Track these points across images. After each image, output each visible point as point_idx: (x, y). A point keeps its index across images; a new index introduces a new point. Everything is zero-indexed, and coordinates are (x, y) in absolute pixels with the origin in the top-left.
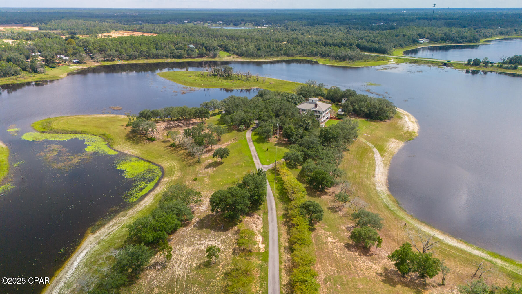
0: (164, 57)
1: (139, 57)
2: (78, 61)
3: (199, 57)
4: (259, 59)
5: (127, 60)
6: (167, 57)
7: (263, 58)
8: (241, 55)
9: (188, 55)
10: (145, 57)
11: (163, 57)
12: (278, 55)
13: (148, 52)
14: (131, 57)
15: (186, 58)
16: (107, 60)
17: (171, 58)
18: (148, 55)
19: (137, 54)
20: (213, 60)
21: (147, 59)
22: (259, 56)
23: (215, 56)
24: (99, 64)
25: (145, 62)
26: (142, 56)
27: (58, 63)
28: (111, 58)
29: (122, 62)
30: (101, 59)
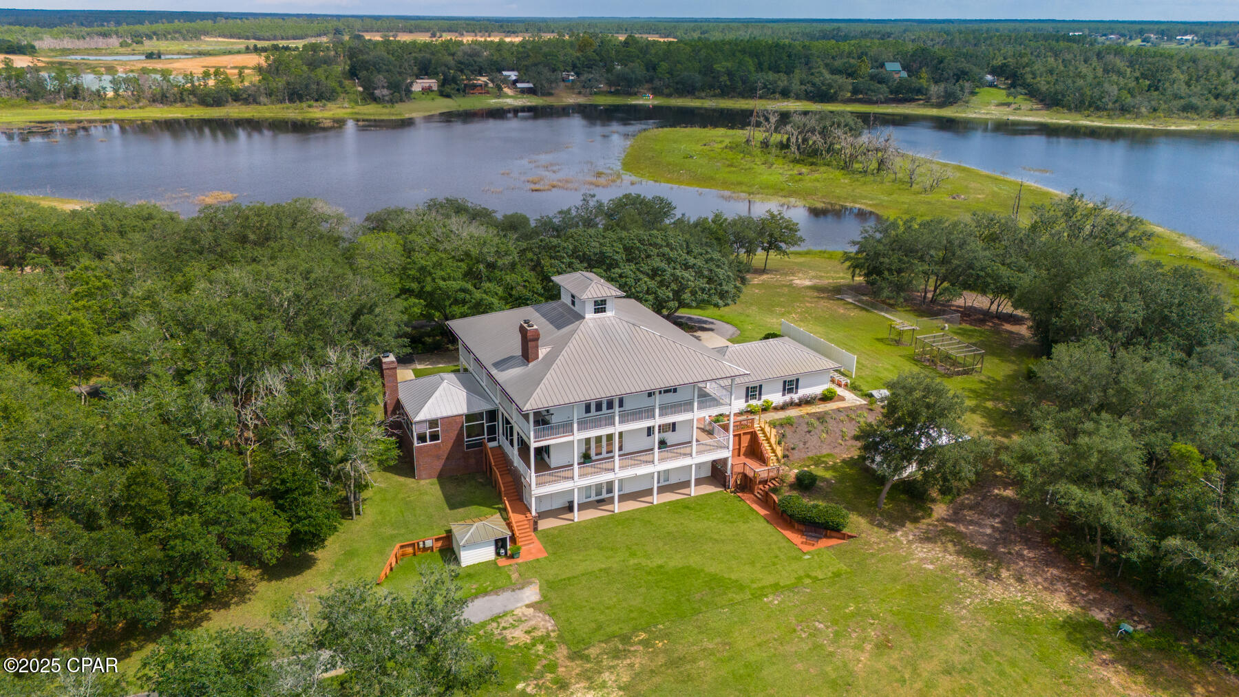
0: (777, 96)
1: (701, 89)
2: (531, 85)
3: (887, 101)
4: (1121, 120)
5: (669, 96)
6: (785, 94)
7: (1138, 116)
8: (1052, 101)
9: (855, 91)
10: (718, 91)
11: (774, 92)
13: (730, 74)
14: (685, 89)
16: (616, 93)
17: (798, 98)
18: (728, 83)
19: (698, 78)
20: (934, 112)
21: (722, 96)
22: (1124, 110)
23: (949, 99)
24: (581, 100)
25: (709, 103)
26: (711, 87)
27: (475, 87)
28: (625, 87)
29: (649, 100)
30: (603, 87)
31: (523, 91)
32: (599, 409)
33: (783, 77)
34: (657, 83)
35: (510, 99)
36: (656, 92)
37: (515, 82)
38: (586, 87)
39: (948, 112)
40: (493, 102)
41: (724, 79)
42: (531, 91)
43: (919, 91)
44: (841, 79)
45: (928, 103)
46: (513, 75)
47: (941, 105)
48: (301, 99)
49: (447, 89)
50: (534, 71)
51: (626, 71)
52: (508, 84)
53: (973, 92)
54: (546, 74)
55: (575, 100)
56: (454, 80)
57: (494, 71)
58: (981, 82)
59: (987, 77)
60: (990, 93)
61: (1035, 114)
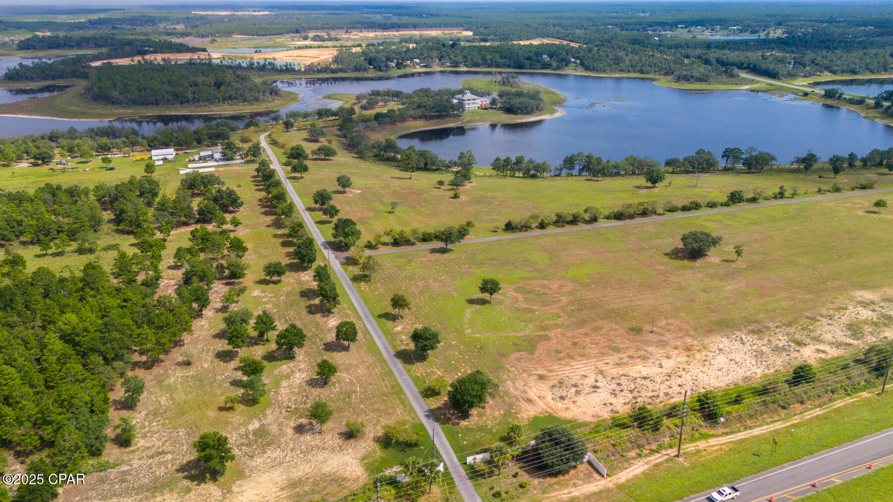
1: (482, 65)
3: (540, 68)
4: (601, 74)
5: (471, 67)
6: (509, 66)
7: (606, 73)
8: (587, 68)
9: (531, 65)
10: (487, 65)
12: (629, 72)
13: (491, 60)
14: (476, 65)
15: (530, 68)
16: (453, 67)
17: (513, 68)
19: (480, 62)
20: (553, 72)
21: (489, 67)
22: (603, 71)
23: (558, 68)
24: (442, 69)
25: (484, 70)
26: (485, 64)
27: (406, 65)
28: (456, 64)
29: (465, 69)
30: (448, 64)
31: (422, 67)
32: (469, 100)
34: (467, 63)
35: (419, 69)
36: (467, 66)
37: (419, 64)
38: (442, 65)
39: (557, 72)
40: (414, 70)
41: (489, 61)
42: (426, 66)
43: (550, 65)
44: (527, 62)
45: (553, 69)
46: (417, 61)
47: (555, 70)
48: (359, 71)
49: (399, 66)
50: (426, 60)
51: (456, 59)
52: (417, 64)
53: (566, 65)
54: (430, 60)
55: (439, 69)
56: (402, 63)
57: (411, 59)
58: (570, 62)
59: (573, 60)
60: (572, 66)
61: (581, 72)
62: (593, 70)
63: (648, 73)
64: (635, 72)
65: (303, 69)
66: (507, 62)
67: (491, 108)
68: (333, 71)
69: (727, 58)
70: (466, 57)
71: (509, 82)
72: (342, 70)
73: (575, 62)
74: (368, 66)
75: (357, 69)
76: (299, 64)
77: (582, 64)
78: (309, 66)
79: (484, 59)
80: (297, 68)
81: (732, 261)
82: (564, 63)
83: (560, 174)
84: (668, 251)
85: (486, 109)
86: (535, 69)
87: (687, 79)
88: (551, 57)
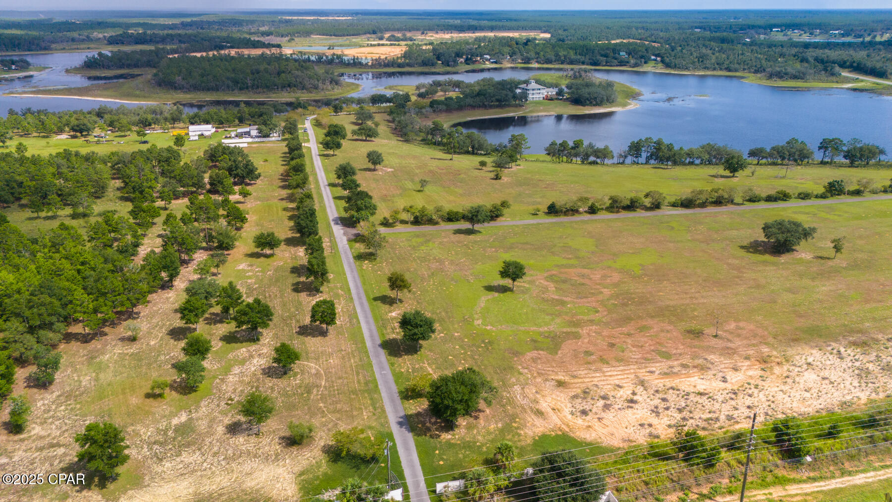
1: (555, 61)
2: (494, 60)
3: (617, 66)
4: (683, 71)
5: (543, 64)
6: (583, 63)
7: (689, 70)
8: (668, 66)
9: (607, 62)
12: (714, 69)
13: (565, 56)
14: (549, 61)
15: (605, 66)
16: (524, 63)
17: (587, 64)
19: (553, 58)
20: (631, 69)
21: (562, 63)
22: (687, 69)
23: (636, 65)
24: (512, 65)
25: (557, 66)
26: (558, 61)
27: (476, 61)
28: (527, 61)
29: (536, 65)
30: (519, 61)
31: (492, 63)
32: (533, 90)
33: (583, 57)
34: (539, 59)
35: (488, 65)
36: (538, 62)
37: (489, 60)
38: (513, 61)
39: (635, 69)
40: (483, 66)
41: (563, 58)
42: (496, 63)
43: (628, 62)
44: (602, 58)
45: (631, 67)
46: (488, 57)
47: (633, 67)
48: (426, 65)
49: (468, 62)
50: (496, 56)
51: (528, 55)
52: (487, 60)
53: (646, 63)
54: (501, 56)
55: (509, 65)
56: (471, 59)
57: (481, 56)
58: (650, 59)
59: (653, 57)
60: (652, 64)
61: (661, 69)
62: (675, 67)
63: (736, 70)
64: (721, 69)
65: (370, 64)
66: (583, 58)
67: (557, 99)
68: (399, 66)
69: (828, 57)
70: (538, 54)
71: (581, 76)
72: (409, 65)
73: (655, 60)
74: (435, 60)
75: (425, 63)
76: (366, 58)
77: (662, 61)
78: (376, 60)
79: (557, 55)
80: (364, 62)
81: (829, 258)
82: (643, 60)
83: (624, 161)
84: (745, 243)
85: (551, 99)
86: (611, 66)
87: (780, 75)
88: (629, 54)
